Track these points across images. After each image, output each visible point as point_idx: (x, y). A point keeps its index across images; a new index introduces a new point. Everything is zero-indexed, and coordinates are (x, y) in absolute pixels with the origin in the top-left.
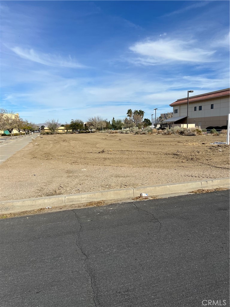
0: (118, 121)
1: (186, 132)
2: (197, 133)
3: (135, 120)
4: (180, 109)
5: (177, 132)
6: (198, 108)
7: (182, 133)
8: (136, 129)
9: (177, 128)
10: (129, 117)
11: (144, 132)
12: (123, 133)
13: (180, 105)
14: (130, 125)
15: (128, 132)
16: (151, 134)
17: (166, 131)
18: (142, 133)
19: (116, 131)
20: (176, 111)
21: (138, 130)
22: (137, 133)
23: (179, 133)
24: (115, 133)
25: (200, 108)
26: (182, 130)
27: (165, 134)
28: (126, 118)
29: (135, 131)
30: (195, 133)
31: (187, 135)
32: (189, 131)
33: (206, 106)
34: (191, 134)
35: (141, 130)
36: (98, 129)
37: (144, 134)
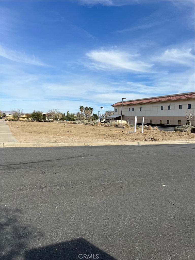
0: (73, 114)
1: (119, 126)
2: (126, 127)
3: (85, 114)
4: (119, 109)
5: (114, 125)
6: (131, 110)
7: (117, 126)
8: (86, 121)
9: (114, 122)
10: (81, 112)
11: (92, 124)
12: (76, 124)
13: (119, 106)
14: (81, 118)
15: (80, 123)
16: (96, 126)
17: (106, 124)
18: (90, 124)
19: (71, 122)
20: (116, 110)
21: (87, 122)
22: (86, 124)
23: (115, 126)
24: (70, 123)
25: (133, 110)
26: (117, 124)
27: (106, 126)
28: (78, 112)
29: (85, 123)
30: (125, 127)
31: (120, 128)
32: (121, 125)
33: (137, 108)
34: (122, 127)
35: (89, 122)
36: (55, 119)
37: (92, 125)
